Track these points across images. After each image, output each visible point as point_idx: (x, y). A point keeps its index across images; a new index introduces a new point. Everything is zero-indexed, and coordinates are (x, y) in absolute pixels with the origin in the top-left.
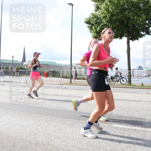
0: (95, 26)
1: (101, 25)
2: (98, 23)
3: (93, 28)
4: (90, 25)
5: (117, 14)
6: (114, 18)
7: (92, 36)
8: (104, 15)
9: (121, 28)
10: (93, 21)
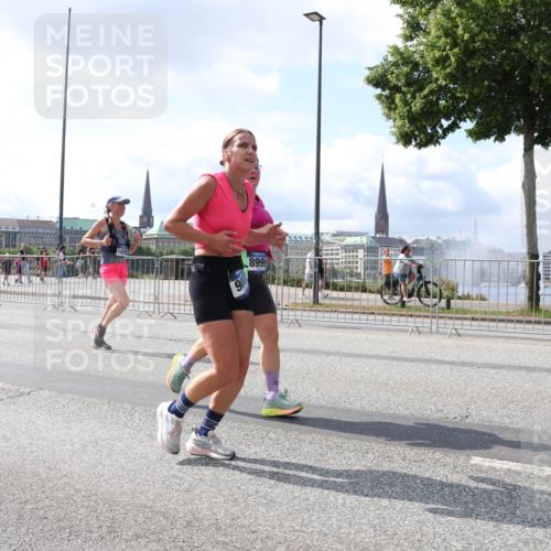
0: (404, 94)
1: (426, 91)
2: (416, 85)
3: (397, 101)
4: (387, 92)
5: (488, 49)
6: (477, 62)
7: (394, 130)
8: (437, 54)
9: (501, 100)
10: (397, 76)
